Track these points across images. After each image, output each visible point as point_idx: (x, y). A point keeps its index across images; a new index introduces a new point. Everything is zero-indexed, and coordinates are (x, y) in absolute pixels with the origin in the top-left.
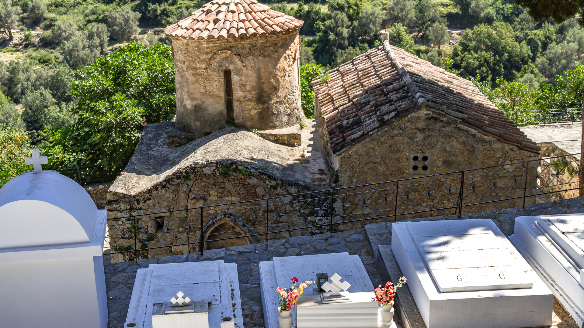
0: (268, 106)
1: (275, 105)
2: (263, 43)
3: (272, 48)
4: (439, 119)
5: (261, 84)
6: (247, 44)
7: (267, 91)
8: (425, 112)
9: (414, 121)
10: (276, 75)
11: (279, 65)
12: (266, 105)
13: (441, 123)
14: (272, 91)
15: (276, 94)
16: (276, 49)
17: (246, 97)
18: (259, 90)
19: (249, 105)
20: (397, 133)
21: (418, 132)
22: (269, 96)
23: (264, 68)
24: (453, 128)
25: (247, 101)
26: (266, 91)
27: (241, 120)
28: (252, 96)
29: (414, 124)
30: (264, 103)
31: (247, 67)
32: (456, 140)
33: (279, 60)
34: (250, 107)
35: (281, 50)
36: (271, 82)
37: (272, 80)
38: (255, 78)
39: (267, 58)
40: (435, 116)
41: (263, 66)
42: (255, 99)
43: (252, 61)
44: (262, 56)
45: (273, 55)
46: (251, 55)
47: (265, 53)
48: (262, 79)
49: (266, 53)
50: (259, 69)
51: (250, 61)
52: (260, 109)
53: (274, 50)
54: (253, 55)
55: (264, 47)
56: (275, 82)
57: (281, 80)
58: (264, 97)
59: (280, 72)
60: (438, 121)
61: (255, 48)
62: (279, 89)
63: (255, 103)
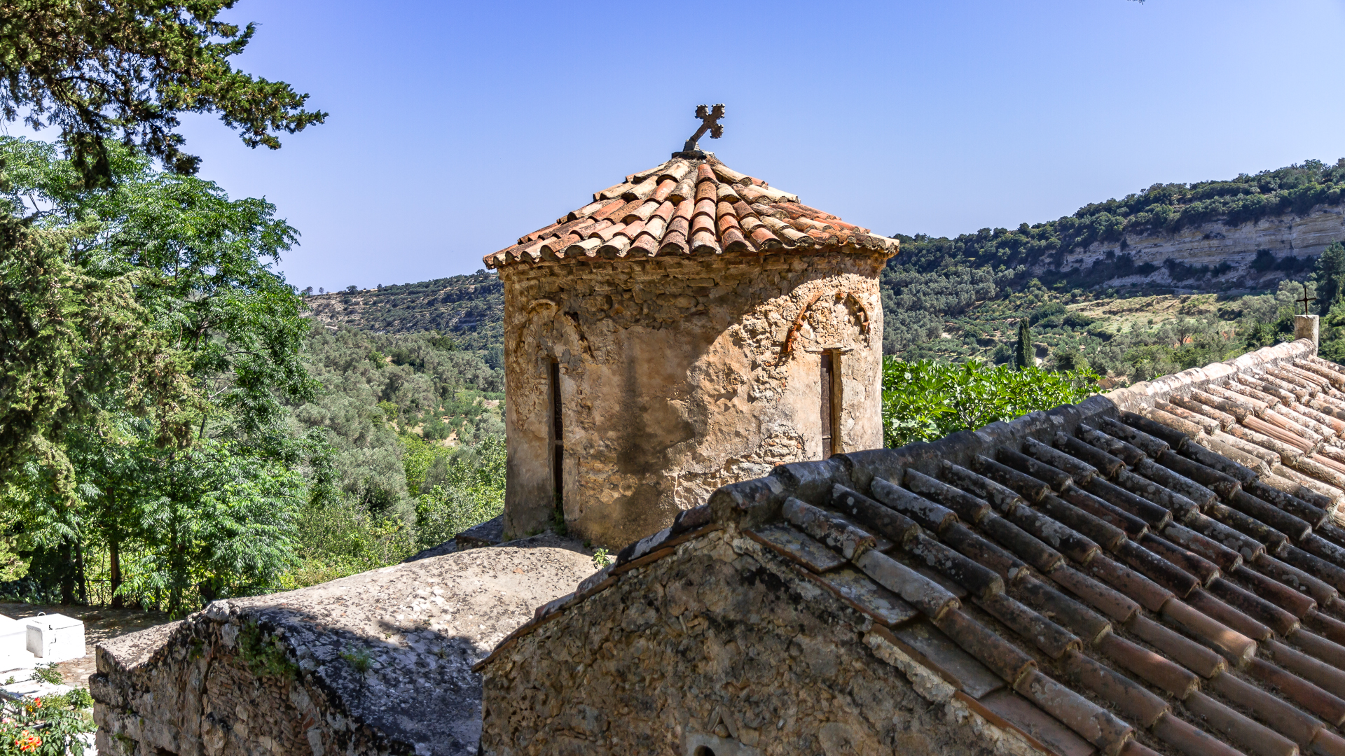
0: (658, 483)
1: (685, 484)
2: (651, 282)
3: (682, 302)
4: (786, 585)
5: (637, 411)
6: (601, 283)
7: (656, 436)
8: (736, 542)
9: (694, 577)
10: (693, 388)
11: (705, 358)
12: (650, 479)
13: (792, 607)
14: (672, 437)
15: (691, 448)
16: (700, 308)
17: (592, 446)
18: (630, 430)
19: (599, 471)
20: (641, 621)
21: (711, 633)
22: (663, 451)
23: (649, 361)
24: (844, 643)
25: (594, 457)
26: (651, 436)
27: (576, 514)
28: (607, 446)
29: (694, 590)
30: (642, 470)
31: (595, 353)
32: (856, 711)
33: (711, 342)
34: (601, 478)
35: (718, 311)
36: (674, 410)
37: (677, 403)
38: (617, 390)
39: (662, 332)
40: (772, 567)
41: (646, 356)
42: (614, 455)
43: (611, 337)
44: (643, 322)
45: (684, 325)
46: (608, 316)
47: (657, 315)
48: (640, 395)
49: (660, 317)
50: (632, 361)
51: (604, 334)
52: (629, 487)
53: (693, 310)
54: (616, 317)
55: (656, 295)
56: (690, 411)
57: (712, 408)
58: (644, 452)
59: (711, 381)
60: (781, 593)
61: (626, 296)
62: (703, 435)
63: (616, 468)
